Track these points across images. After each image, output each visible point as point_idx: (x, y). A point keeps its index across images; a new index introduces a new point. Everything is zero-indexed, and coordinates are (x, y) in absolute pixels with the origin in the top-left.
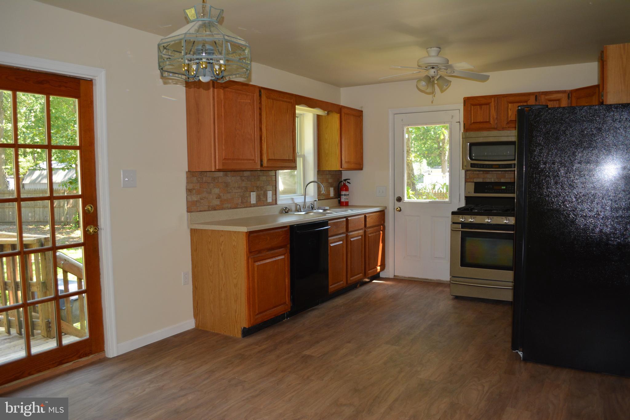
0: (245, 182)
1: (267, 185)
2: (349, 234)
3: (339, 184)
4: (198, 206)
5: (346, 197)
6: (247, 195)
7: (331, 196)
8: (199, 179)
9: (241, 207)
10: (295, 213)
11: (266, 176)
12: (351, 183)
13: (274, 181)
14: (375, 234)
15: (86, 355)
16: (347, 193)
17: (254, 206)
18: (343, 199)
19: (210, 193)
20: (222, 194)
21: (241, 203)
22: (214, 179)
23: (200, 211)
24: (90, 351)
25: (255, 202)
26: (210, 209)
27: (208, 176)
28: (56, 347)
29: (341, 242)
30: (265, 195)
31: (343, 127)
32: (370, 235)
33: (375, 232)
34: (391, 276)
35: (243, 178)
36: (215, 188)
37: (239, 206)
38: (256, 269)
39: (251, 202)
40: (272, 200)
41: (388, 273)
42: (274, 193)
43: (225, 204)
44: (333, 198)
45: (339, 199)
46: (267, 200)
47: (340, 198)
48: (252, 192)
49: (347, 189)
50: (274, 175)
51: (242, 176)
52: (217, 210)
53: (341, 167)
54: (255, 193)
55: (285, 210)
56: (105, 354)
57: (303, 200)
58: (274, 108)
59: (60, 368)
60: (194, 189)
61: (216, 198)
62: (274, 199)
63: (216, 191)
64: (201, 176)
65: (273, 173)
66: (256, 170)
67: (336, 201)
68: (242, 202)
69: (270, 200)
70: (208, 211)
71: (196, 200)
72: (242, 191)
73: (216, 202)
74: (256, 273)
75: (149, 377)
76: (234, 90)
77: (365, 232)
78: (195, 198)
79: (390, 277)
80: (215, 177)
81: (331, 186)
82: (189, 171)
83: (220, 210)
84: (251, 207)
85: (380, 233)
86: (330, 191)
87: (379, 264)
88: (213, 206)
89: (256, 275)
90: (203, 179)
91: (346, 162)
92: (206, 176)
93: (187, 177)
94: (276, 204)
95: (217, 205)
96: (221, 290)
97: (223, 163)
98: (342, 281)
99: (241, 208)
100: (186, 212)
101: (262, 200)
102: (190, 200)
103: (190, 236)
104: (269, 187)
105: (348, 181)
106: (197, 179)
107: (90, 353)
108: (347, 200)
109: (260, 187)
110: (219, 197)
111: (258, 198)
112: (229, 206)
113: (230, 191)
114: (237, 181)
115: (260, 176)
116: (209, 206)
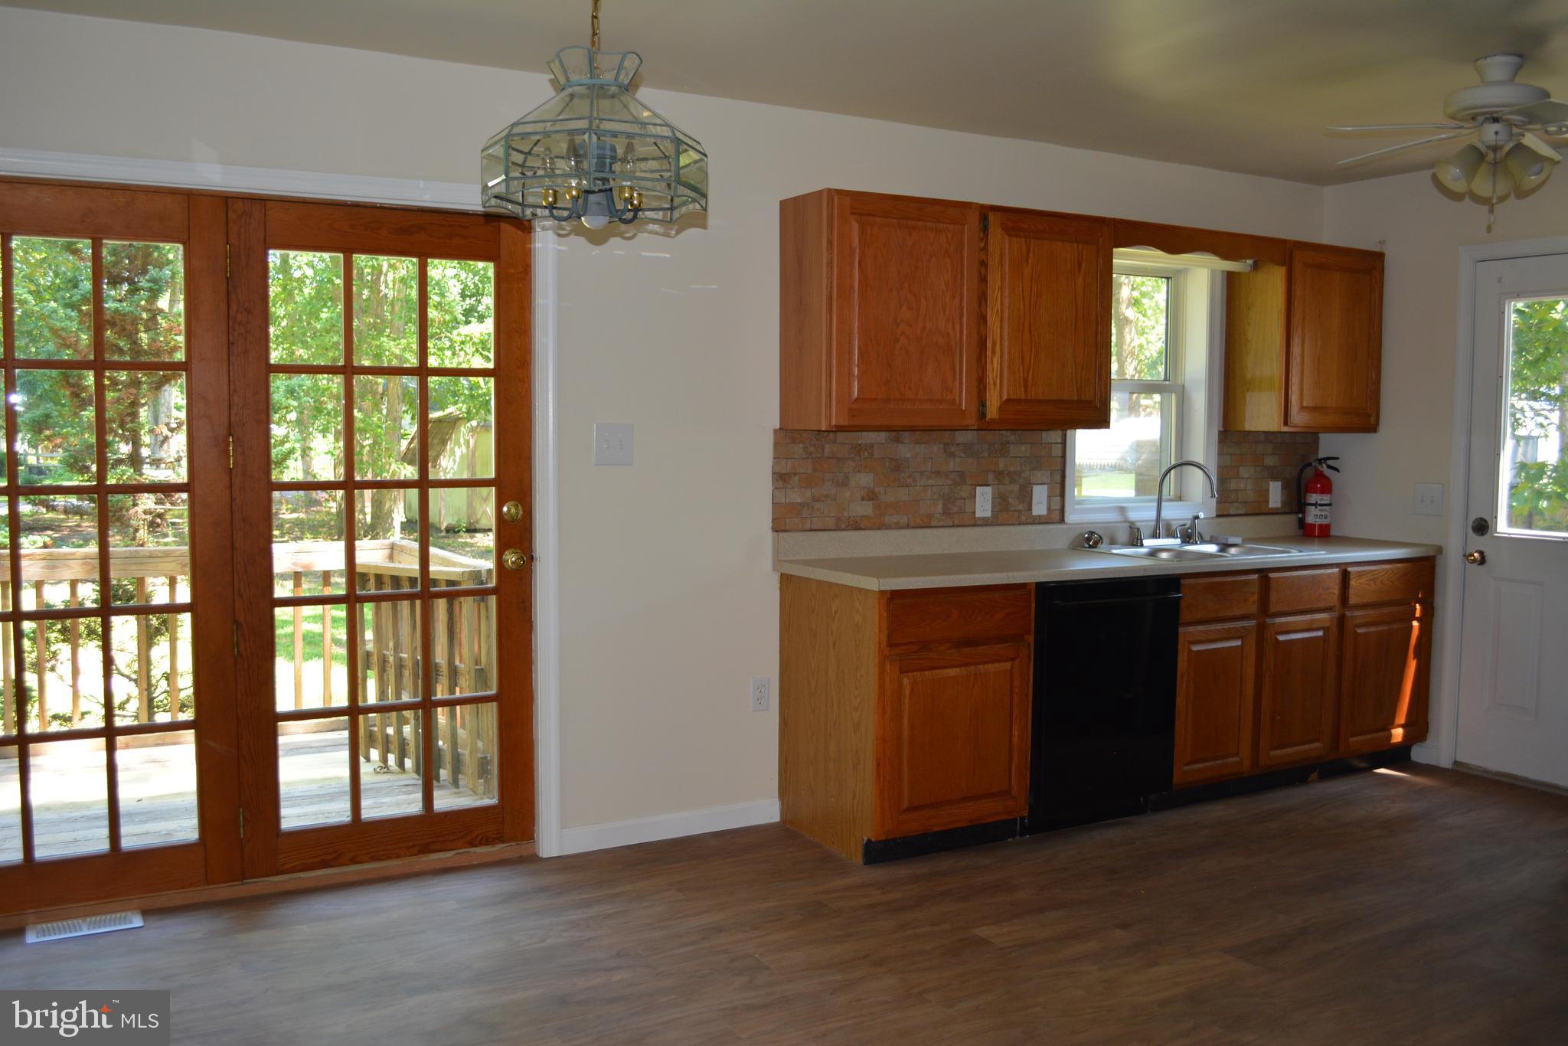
0: (958, 460)
1: (1033, 469)
2: (1269, 621)
3: (1302, 471)
4: (804, 516)
5: (1320, 510)
6: (965, 494)
7: (1270, 506)
8: (812, 449)
9: (941, 524)
10: (1114, 551)
11: (1031, 444)
12: (1340, 469)
13: (1059, 460)
14: (1384, 628)
15: (488, 841)
16: (1325, 499)
17: (985, 523)
18: (1313, 516)
19: (844, 484)
20: (879, 489)
21: (944, 513)
22: (858, 449)
23: (811, 530)
24: (497, 834)
25: (988, 514)
26: (843, 526)
27: (838, 442)
28: (419, 813)
29: (1238, 643)
30: (1026, 497)
31: (1296, 303)
32: (1360, 631)
33: (1389, 623)
34: (1445, 763)
35: (953, 449)
36: (859, 472)
37: (934, 523)
38: (907, 692)
39: (974, 512)
40: (1049, 509)
41: (1437, 751)
42: (1058, 491)
43: (892, 515)
44: (1280, 511)
45: (1300, 515)
46: (1030, 509)
47: (1304, 513)
48: (978, 485)
49: (1327, 488)
50: (1060, 441)
51: (948, 444)
52: (863, 529)
53: (1286, 423)
54: (989, 489)
55: (1088, 540)
56: (535, 848)
57: (1153, 515)
58: (1030, 260)
59: (425, 859)
60: (795, 474)
61: (863, 500)
62: (1057, 506)
63: (865, 480)
64: (817, 442)
65: (1054, 436)
66: (966, 428)
67: (1291, 520)
68: (946, 512)
69: (1039, 508)
70: (835, 530)
71: (799, 501)
72: (949, 482)
73: (865, 509)
74: (907, 700)
75: (577, 915)
76: (895, 221)
77: (1341, 620)
78: (796, 497)
79: (1442, 766)
80: (860, 445)
81: (1275, 478)
82: (780, 429)
83: (873, 529)
84: (975, 525)
85: (1412, 626)
86: (1268, 490)
87: (1401, 718)
88: (852, 518)
89: (906, 707)
90: (823, 450)
91: (1303, 408)
92: (834, 442)
93: (776, 444)
94: (1062, 520)
95: (866, 516)
96: (830, 736)
97: (850, 410)
98: (1237, 754)
99: (942, 527)
100: (771, 531)
101: (1013, 508)
102: (783, 501)
103: (779, 591)
104: (1039, 473)
105: (1330, 462)
106: (805, 449)
107: (500, 839)
108: (1324, 522)
109: (1008, 474)
110: (871, 496)
111: (1001, 504)
112: (904, 520)
113: (909, 481)
114: (933, 456)
115: (1008, 443)
116: (838, 519)
